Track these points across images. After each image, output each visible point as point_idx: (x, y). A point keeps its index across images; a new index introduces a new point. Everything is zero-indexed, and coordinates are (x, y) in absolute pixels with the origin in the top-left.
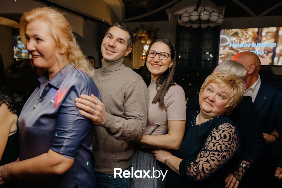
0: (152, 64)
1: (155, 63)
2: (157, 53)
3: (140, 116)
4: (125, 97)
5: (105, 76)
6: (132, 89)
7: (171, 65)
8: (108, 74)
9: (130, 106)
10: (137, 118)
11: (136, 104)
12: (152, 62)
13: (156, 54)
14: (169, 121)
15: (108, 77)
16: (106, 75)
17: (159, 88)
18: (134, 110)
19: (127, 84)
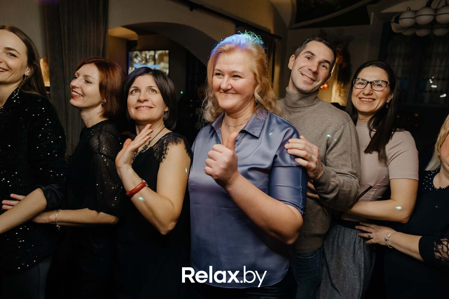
0: (360, 98)
1: (365, 97)
2: (368, 82)
3: (352, 173)
4: (327, 147)
5: (292, 113)
6: (339, 135)
7: (390, 99)
8: (297, 110)
9: (336, 159)
10: (349, 176)
11: (344, 156)
12: (361, 95)
13: (367, 84)
14: (391, 181)
15: (297, 114)
16: (294, 112)
17: (373, 133)
18: (343, 165)
19: (330, 126)
